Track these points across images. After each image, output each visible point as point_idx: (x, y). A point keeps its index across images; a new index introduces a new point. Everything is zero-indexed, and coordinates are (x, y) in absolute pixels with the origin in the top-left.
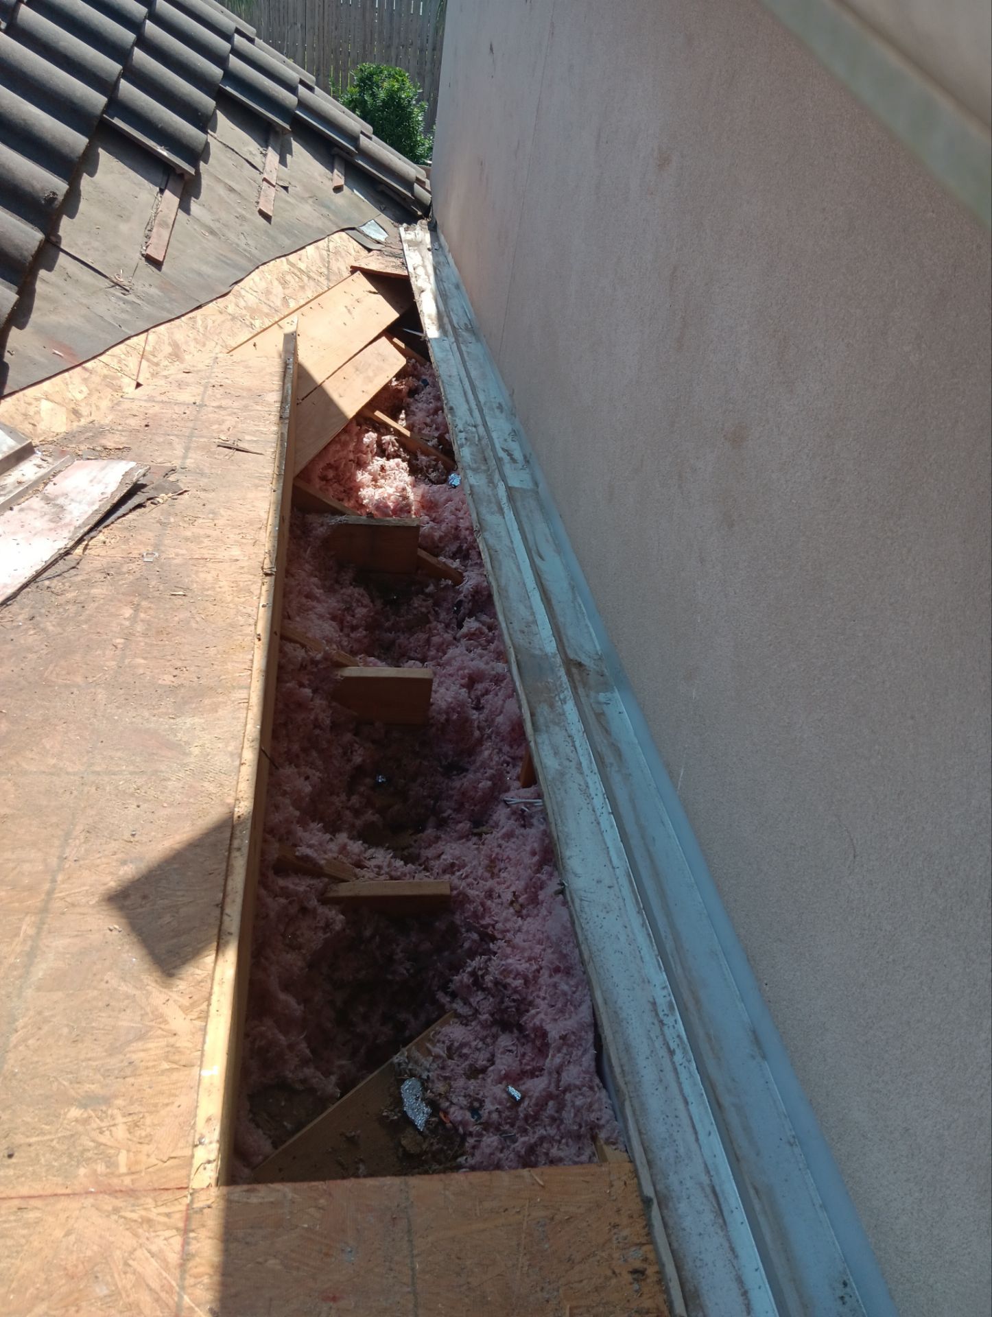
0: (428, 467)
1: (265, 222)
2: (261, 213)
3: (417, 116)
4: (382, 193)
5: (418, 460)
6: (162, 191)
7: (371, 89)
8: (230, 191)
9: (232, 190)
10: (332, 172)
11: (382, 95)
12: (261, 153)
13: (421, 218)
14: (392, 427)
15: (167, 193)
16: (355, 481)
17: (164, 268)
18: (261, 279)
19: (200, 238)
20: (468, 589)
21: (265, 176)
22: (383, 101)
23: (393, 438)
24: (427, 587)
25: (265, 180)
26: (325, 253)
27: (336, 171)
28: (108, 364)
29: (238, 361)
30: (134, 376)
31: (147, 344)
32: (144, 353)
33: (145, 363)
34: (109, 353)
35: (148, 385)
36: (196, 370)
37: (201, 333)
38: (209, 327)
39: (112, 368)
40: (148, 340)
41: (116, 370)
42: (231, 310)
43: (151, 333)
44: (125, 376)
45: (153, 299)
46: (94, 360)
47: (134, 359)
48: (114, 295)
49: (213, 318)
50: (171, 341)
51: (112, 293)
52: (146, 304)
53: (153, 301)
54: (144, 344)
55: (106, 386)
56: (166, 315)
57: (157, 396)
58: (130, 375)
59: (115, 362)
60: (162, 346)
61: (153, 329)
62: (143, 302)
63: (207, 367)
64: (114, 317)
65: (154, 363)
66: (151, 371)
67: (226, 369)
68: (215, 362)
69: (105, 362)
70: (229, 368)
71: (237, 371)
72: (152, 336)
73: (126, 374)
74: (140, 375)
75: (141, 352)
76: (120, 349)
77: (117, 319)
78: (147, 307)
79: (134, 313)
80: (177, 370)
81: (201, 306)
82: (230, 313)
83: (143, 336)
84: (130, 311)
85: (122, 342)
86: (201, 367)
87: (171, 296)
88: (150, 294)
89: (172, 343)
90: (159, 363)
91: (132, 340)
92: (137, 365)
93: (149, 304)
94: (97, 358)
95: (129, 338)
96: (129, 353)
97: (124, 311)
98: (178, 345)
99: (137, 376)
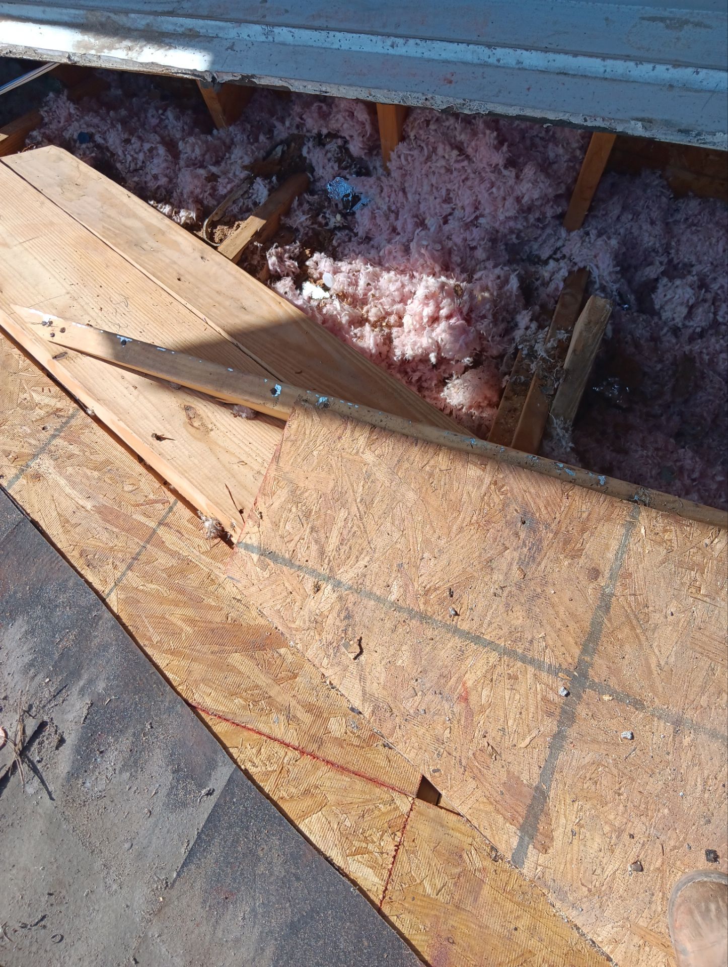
0: (314, 219)
5: (297, 230)
14: (251, 242)
20: (610, 273)
23: (273, 251)
28: (386, 874)
29: (294, 509)
30: (398, 802)
31: (249, 726)
32: (288, 745)
33: (332, 752)
34: (339, 861)
35: (434, 771)
36: (338, 623)
37: (138, 554)
38: (108, 526)
39: (398, 865)
40: (230, 717)
41: (396, 851)
42: (15, 447)
43: (196, 698)
44: (408, 827)
45: (50, 655)
46: (393, 919)
47: (328, 784)
48: (73, 775)
49: (65, 503)
50: (205, 649)
51: (68, 781)
52: (81, 683)
53: (56, 656)
54: (256, 736)
55: (476, 900)
56: (103, 633)
57: (508, 772)
58: (397, 813)
59: (364, 845)
60: (238, 680)
61: (179, 689)
62: (75, 690)
63: (320, 593)
64: (176, 804)
65: (319, 722)
66: (356, 742)
67: (338, 550)
68: (290, 563)
69: (383, 883)
70: (334, 541)
71: (355, 528)
72: (204, 697)
73: (400, 821)
74: (384, 778)
75: (291, 754)
76: (305, 815)
77: (181, 793)
78: (91, 682)
79: (131, 731)
80: (337, 669)
81: (35, 524)
82: (35, 456)
83: (220, 728)
84: (126, 742)
85: (275, 804)
86: (325, 608)
87: (19, 595)
88: (31, 657)
89: (216, 648)
90: (309, 708)
91: (249, 766)
92: (347, 779)
93: (75, 674)
94: (378, 902)
95: (246, 772)
96: (307, 792)
97: (135, 762)
98: (213, 631)
99: (393, 788)
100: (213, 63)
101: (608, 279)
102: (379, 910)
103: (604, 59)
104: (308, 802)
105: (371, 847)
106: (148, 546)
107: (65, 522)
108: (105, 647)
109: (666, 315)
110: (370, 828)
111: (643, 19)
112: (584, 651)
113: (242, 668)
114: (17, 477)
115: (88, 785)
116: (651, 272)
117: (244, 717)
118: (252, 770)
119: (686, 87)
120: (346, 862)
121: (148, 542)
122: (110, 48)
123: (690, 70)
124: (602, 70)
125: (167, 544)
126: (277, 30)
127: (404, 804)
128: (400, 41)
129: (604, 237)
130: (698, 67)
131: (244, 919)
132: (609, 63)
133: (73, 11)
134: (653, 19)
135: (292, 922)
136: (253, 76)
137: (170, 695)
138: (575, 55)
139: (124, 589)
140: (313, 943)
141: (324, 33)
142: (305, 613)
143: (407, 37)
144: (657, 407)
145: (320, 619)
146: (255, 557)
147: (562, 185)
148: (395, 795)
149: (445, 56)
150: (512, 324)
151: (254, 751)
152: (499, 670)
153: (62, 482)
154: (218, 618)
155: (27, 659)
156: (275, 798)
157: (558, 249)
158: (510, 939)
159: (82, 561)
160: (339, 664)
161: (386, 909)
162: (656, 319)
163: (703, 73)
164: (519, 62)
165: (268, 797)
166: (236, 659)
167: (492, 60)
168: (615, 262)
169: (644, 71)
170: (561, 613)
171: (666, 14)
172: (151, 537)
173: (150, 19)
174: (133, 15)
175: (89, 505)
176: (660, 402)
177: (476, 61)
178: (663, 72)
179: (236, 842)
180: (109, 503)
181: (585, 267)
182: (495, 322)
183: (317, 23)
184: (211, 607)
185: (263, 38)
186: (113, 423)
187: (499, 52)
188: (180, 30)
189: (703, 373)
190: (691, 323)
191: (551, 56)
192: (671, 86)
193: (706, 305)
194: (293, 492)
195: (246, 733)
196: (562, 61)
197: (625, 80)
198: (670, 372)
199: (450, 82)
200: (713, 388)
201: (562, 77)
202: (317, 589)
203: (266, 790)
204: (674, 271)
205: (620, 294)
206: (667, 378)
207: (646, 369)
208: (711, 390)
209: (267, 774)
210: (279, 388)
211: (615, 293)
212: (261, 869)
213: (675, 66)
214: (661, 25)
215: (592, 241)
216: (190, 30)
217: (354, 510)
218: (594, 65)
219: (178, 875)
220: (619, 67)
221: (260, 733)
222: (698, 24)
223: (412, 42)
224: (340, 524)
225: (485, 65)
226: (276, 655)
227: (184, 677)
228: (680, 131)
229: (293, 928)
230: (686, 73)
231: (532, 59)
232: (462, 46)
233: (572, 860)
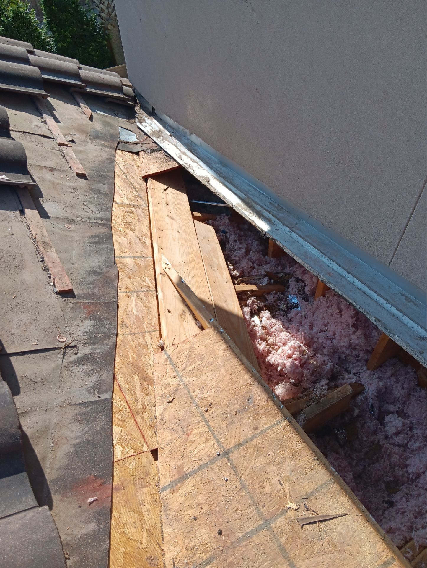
0: (276, 301)
1: (84, 181)
2: (78, 175)
5: (267, 300)
6: (22, 212)
7: (4, 13)
8: (52, 171)
9: (52, 170)
10: (80, 106)
11: (11, 14)
12: (42, 122)
13: (135, 106)
14: (247, 291)
15: (27, 211)
16: (259, 352)
17: (76, 292)
18: (120, 237)
19: (68, 233)
20: (372, 394)
21: (59, 141)
22: (13, 18)
23: (253, 299)
24: (353, 411)
25: (60, 144)
26: (123, 177)
27: (81, 104)
28: (124, 457)
29: (187, 352)
30: (144, 447)
31: (124, 394)
32: (129, 407)
33: (139, 419)
34: (115, 442)
35: (162, 448)
36: (172, 390)
37: (136, 333)
38: (135, 321)
39: (129, 459)
40: (121, 387)
41: (132, 456)
42: (130, 286)
43: (117, 376)
44: (141, 454)
45: (92, 334)
46: (115, 468)
47: (130, 425)
48: (72, 362)
49: (129, 308)
50: (131, 368)
51: (70, 362)
52: (93, 347)
53: (94, 336)
54: (123, 397)
55: (141, 488)
56: (110, 342)
57: (182, 463)
58: (141, 449)
59: (125, 446)
60: (132, 382)
61: (115, 370)
62: (91, 347)
63: (174, 379)
64: (89, 391)
65: (143, 410)
66: (148, 424)
67: (190, 371)
68: (173, 365)
69: (121, 458)
70: (191, 368)
71: (200, 369)
72: (120, 378)
73: (140, 451)
74: (146, 439)
75: (128, 409)
76: (117, 425)
77: (92, 390)
78: (96, 348)
79: (94, 367)
80: (160, 402)
81: (118, 306)
82: (133, 292)
83: (116, 387)
84: (91, 368)
85: (112, 416)
86: (172, 384)
87: (98, 316)
88: (88, 331)
89: (133, 370)
90: (143, 405)
91: (114, 401)
92: (136, 429)
93: (94, 344)
94: (115, 461)
95: (112, 402)
96: (123, 421)
97: (89, 374)
98: (137, 366)
99: (146, 443)
100: (269, 231)
101: (370, 396)
102: (113, 462)
103: (378, 295)
104: (121, 423)
105: (126, 448)
106: (140, 334)
107: (125, 311)
108: (107, 344)
109: (387, 428)
110: (131, 444)
111: (400, 293)
112: (234, 447)
113: (135, 380)
114: (124, 292)
115: (73, 368)
116: (392, 408)
117: (124, 390)
118: (114, 403)
119: (398, 318)
120: (116, 444)
121: (141, 333)
123: (401, 314)
124: (376, 298)
125: (146, 337)
126: (293, 233)
127: (145, 449)
128: (324, 256)
129: (379, 380)
130: (404, 314)
131: (79, 428)
132: (379, 297)
133: (243, 195)
134: (403, 295)
135: (89, 441)
136: (276, 240)
137: (111, 369)
138: (371, 289)
139: (124, 337)
140: (90, 450)
141: (305, 241)
142: (165, 381)
143: (326, 256)
144: (355, 455)
145: (168, 385)
146: (166, 357)
147: (370, 347)
148: (145, 445)
149: (334, 268)
150: (319, 381)
151: (119, 400)
152: (205, 434)
153: (134, 302)
154: (141, 364)
155: (87, 330)
156: (113, 414)
157: (359, 373)
158: (140, 505)
159: (121, 323)
160: (162, 401)
161: (115, 464)
162: (382, 427)
163: (405, 317)
164: (353, 282)
165: (112, 412)
166: (136, 377)
167: (346, 277)
168: (377, 391)
169: (388, 306)
170: (237, 433)
171: (408, 296)
172: (143, 332)
173: (262, 209)
174: (258, 206)
175: (135, 312)
176: (358, 454)
177: (342, 274)
178: (393, 310)
179: (94, 412)
180: (141, 316)
181: (363, 385)
182: (312, 374)
183: (306, 238)
184: (142, 360)
185: (288, 233)
186: (161, 300)
187: (350, 276)
188: (267, 217)
189: (383, 456)
190: (395, 439)
191: (364, 286)
192: (394, 316)
193: (406, 436)
194: (192, 348)
195: (121, 394)
196: (366, 289)
197: (382, 306)
198: (369, 445)
199: (330, 275)
200: (383, 465)
201: (363, 294)
202: (175, 377)
203: (113, 411)
204: (401, 414)
205: (372, 405)
206: (366, 446)
207: (359, 436)
208: (381, 465)
209: (117, 408)
210: (213, 320)
211: (370, 404)
212: (94, 424)
213: (397, 310)
214: (404, 298)
215: (374, 378)
216: (270, 219)
217: (204, 364)
218: (374, 296)
219: (74, 405)
220: (381, 300)
221: (125, 397)
222: (415, 304)
223: (327, 258)
224: (197, 364)
225: (344, 277)
226: (147, 386)
227: (119, 369)
228: (385, 328)
229: (88, 442)
230: (400, 314)
231: (358, 283)
232: (340, 268)
233: (178, 502)
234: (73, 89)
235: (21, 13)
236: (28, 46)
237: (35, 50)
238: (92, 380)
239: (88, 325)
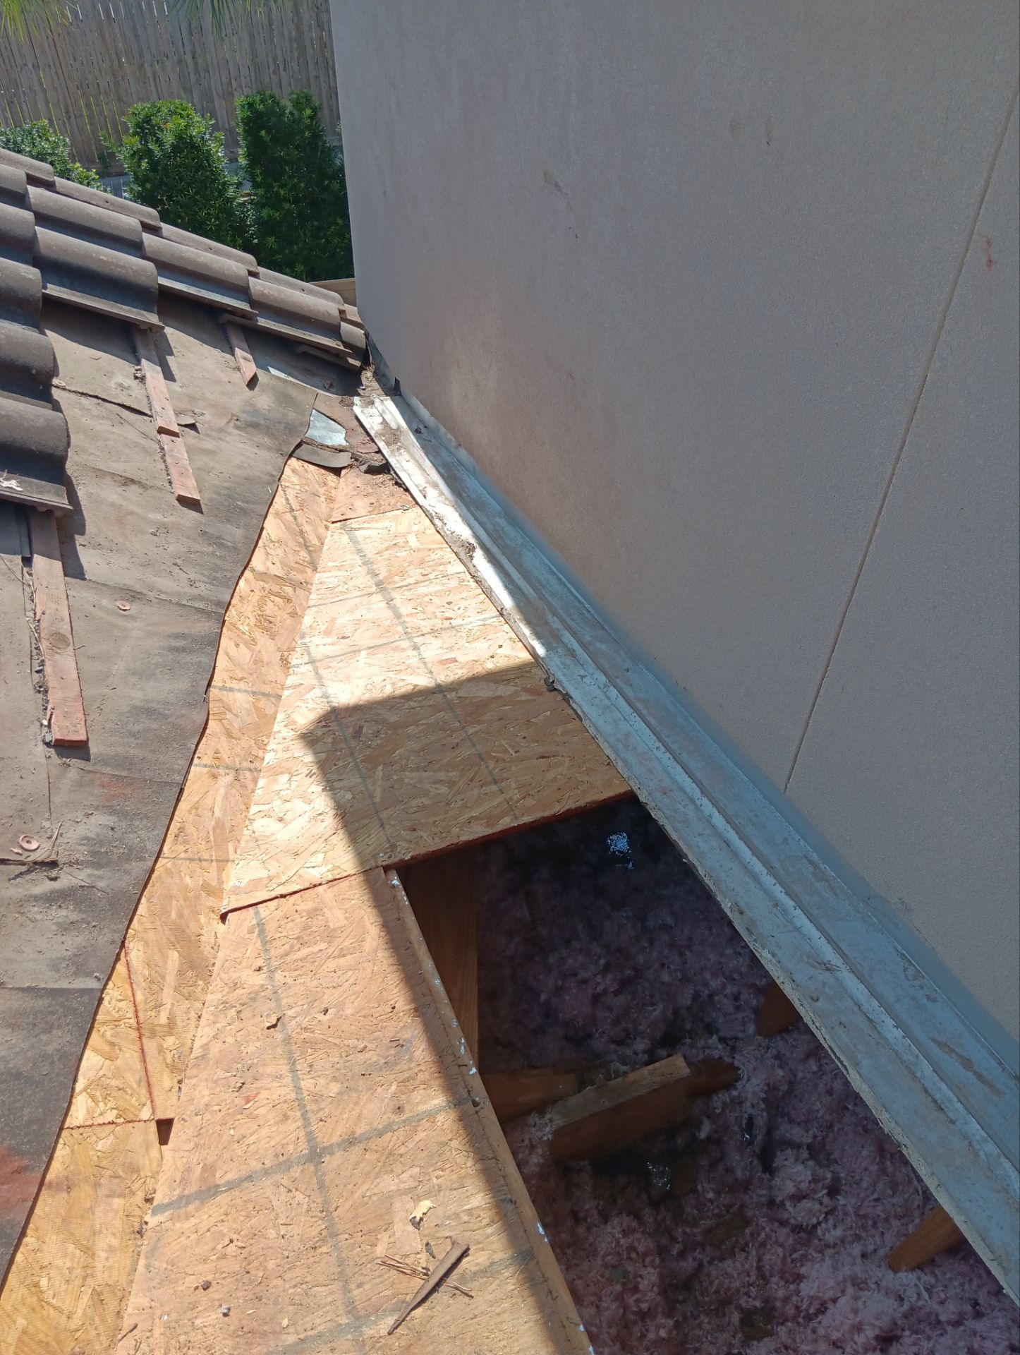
1: (194, 514)
2: (183, 501)
3: (217, 152)
4: (305, 356)
6: (27, 561)
7: (155, 134)
8: (124, 484)
9: (128, 481)
10: (233, 355)
11: (169, 139)
12: (136, 378)
13: (362, 369)
15: (38, 560)
17: (94, 749)
18: (237, 645)
19: (120, 622)
20: (755, 1093)
21: (160, 423)
22: (172, 146)
24: (699, 1126)
25: (162, 431)
26: (288, 517)
27: (238, 351)
28: (90, 1122)
29: (304, 919)
30: (145, 1109)
31: (134, 986)
32: (137, 1017)
33: (150, 1046)
34: (79, 1086)
35: (183, 1119)
36: (244, 997)
37: (205, 860)
38: (211, 833)
39: (99, 1129)
40: (132, 970)
41: (109, 1123)
42: (225, 755)
43: (130, 944)
44: (131, 1124)
45: (101, 846)
46: (61, 1141)
47: (128, 1055)
48: (36, 898)
49: (208, 801)
50: (168, 933)
51: (31, 896)
52: (96, 872)
53: (103, 849)
54: (129, 993)
55: (108, 1196)
56: (138, 868)
57: (216, 1161)
58: (136, 1113)
59: (100, 1099)
60: (160, 964)
61: (130, 931)
62: (89, 871)
63: (259, 973)
64: (55, 966)
65: (166, 1029)
66: (169, 1060)
67: (296, 961)
68: (264, 943)
69: (82, 1124)
70: (300, 954)
71: (318, 960)
72: (135, 952)
73: (131, 1117)
74: (155, 1093)
75: (133, 1021)
76: (95, 1050)
77: (64, 965)
78: (101, 877)
79: (84, 916)
80: (212, 1018)
81: (182, 791)
82: (227, 767)
83: (121, 968)
84: (74, 916)
85: (92, 1028)
86: (250, 981)
87: (128, 809)
88: (93, 836)
89: (173, 939)
90: (171, 1019)
91: (106, 999)
92: (139, 1067)
93: (99, 866)
94: (66, 1126)
95: (101, 1000)
96: (113, 1044)
97: (66, 929)
98: (183, 931)
99: (152, 1101)
101: (750, 1096)
102: (61, 1129)
103: (754, 854)
104: (107, 1048)
105: (101, 1104)
106: (214, 863)
107: (196, 807)
108: (127, 872)
109: (777, 1181)
110: (114, 1098)
111: (806, 857)
112: (339, 1145)
113: (169, 962)
114: (205, 766)
115: (36, 909)
116: (797, 1134)
117: (138, 979)
118: (105, 1002)
119: (785, 912)
120: (81, 1092)
121: (217, 861)
122: (521, 622)
123: (792, 903)
124: (748, 860)
125: (224, 873)
126: (612, 688)
127: (146, 1114)
128: (663, 749)
129: (777, 1062)
130: (800, 904)
131: (7, 1041)
132: (755, 859)
133: (532, 591)
134: (811, 862)
135: (21, 1074)
136: (571, 698)
137: (123, 927)
138: (741, 838)
139: (174, 864)
140: (16, 1092)
141: (632, 711)
142: (236, 975)
143: (668, 749)
144: (680, 1230)
145: (239, 985)
146: (254, 922)
148: (148, 1103)
149: (678, 777)
150: (630, 1041)
151: (119, 997)
152: (286, 1105)
153: (222, 791)
154: (193, 928)
155: (92, 835)
156: (96, 1026)
157: (737, 1039)
158: (94, 1234)
159: (176, 832)
160: (216, 1016)
161: (65, 1133)
162: (767, 1176)
163: (798, 911)
164: (710, 816)
165: (94, 1020)
166: (174, 956)
167: (698, 802)
168: (766, 1088)
169: (769, 881)
170: (354, 1113)
171: (822, 866)
172: (222, 861)
173: (561, 627)
174: (555, 618)
175: (218, 813)
176: (688, 1230)
177: (690, 795)
178: (778, 890)
179: (52, 1013)
180: (228, 825)
181: (738, 1069)
182: (615, 1023)
183: (639, 705)
184: (198, 921)
185: (602, 686)
187: (705, 801)
188: (569, 646)
189: (747, 1245)
190: (791, 1209)
191: (728, 827)
192: (776, 905)
193: (817, 1206)
194: (316, 909)
195: (127, 987)
196: (732, 835)
197: (756, 878)
198: (716, 1211)
199: (665, 793)
200: (743, 1265)
201: (724, 845)
202: (259, 969)
203: (98, 1017)
204: (817, 1152)
205: (751, 1119)
206: (709, 1214)
207: (699, 1187)
208: (738, 1265)
209: (109, 1013)
211: (746, 1116)
212: (44, 1037)
213: (787, 893)
214: (812, 869)
215: (766, 1056)
216: (574, 650)
217: (330, 950)
218: (746, 853)
219: (11, 989)
220: (758, 867)
221: (133, 995)
222: (832, 888)
223: (668, 755)
224: (315, 949)
225: (693, 802)
226: (194, 979)
227: (140, 929)
228: (747, 929)
229: (18, 1076)
230: (788, 903)
231: (718, 820)
232: (690, 780)
233: (180, 1242)
234: (227, 317)
235: (191, 137)
236: (150, 215)
237: (163, 225)
238: (71, 943)
239: (99, 823)
